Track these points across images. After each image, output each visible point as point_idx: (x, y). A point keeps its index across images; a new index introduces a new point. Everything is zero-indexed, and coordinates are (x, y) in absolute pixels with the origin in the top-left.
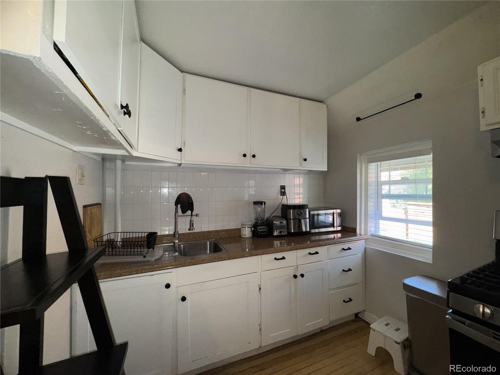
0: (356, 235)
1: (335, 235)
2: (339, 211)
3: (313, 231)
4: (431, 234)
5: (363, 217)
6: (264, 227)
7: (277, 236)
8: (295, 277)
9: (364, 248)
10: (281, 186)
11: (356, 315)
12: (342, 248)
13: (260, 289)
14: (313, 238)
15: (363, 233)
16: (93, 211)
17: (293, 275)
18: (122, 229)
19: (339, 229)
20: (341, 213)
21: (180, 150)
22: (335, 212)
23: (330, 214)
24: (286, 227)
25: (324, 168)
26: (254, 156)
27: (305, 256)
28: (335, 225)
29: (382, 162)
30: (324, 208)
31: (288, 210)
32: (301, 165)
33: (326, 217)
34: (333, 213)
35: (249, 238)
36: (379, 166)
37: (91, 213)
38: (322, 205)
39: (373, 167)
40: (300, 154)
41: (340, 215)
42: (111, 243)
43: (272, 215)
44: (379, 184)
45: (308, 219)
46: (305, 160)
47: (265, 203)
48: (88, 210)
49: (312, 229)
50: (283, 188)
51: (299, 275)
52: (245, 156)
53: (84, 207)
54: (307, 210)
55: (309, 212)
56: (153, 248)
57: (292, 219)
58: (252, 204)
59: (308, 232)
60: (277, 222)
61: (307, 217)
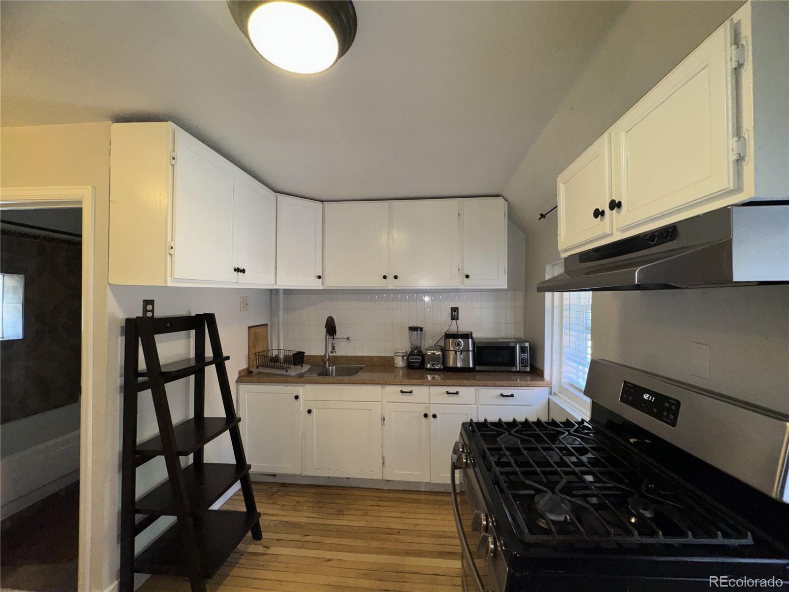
2: (525, 344)
3: (478, 368)
6: (417, 357)
7: (430, 369)
8: (426, 415)
9: (547, 398)
10: (451, 308)
12: (500, 393)
13: (384, 420)
16: (257, 331)
17: (424, 413)
18: (284, 346)
19: (526, 369)
20: (526, 347)
21: (319, 277)
24: (441, 360)
25: (503, 285)
26: (396, 277)
27: (442, 394)
28: (517, 364)
31: (447, 339)
32: (463, 283)
34: (514, 347)
40: (461, 270)
42: (276, 359)
45: (471, 352)
46: (467, 276)
47: (421, 329)
48: (253, 330)
49: (478, 365)
50: (455, 310)
51: (430, 415)
52: (385, 277)
53: (249, 328)
54: (470, 340)
55: (474, 343)
56: (302, 366)
57: (449, 351)
58: (408, 329)
59: (470, 368)
60: (429, 353)
61: (471, 349)
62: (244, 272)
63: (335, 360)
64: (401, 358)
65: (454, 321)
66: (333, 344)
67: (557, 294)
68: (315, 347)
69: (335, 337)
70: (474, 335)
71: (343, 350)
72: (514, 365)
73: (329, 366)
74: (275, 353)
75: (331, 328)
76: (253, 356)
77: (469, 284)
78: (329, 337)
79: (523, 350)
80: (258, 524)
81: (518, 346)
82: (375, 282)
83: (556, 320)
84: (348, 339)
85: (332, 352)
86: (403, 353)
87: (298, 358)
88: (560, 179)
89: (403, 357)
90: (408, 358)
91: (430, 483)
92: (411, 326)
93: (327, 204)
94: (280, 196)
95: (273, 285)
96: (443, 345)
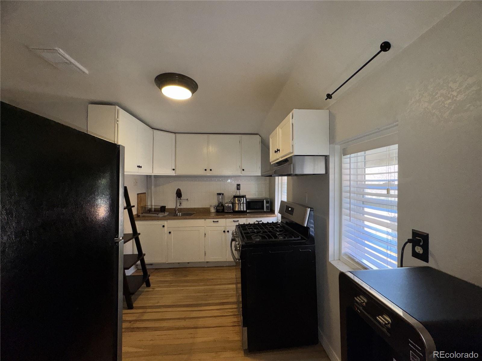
2: (268, 200)
5: (279, 204)
6: (221, 207)
7: (227, 212)
8: (224, 232)
12: (256, 220)
13: (205, 234)
16: (141, 196)
17: (224, 230)
18: (154, 204)
19: (268, 211)
21: (174, 170)
24: (232, 208)
25: (259, 174)
26: (211, 170)
27: (231, 222)
28: (265, 208)
31: (236, 198)
32: (241, 173)
34: (263, 201)
35: (214, 212)
37: (140, 196)
40: (241, 167)
42: (150, 211)
45: (245, 204)
46: (243, 170)
47: (223, 194)
48: (139, 195)
49: (248, 210)
50: (238, 185)
51: (226, 231)
52: (206, 170)
53: (138, 194)
54: (245, 198)
55: (246, 200)
56: (164, 213)
57: (235, 203)
58: (216, 194)
59: (245, 211)
60: (226, 205)
61: (245, 202)
62: (141, 168)
63: (180, 210)
64: (213, 208)
65: (238, 191)
66: (180, 202)
67: (280, 177)
68: (171, 204)
69: (181, 199)
70: (247, 197)
71: (185, 205)
72: (263, 209)
73: (178, 213)
74: (150, 207)
75: (179, 194)
76: (139, 208)
77: (244, 173)
78: (178, 199)
79: (267, 202)
80: (148, 280)
81: (265, 200)
82: (201, 172)
83: (280, 189)
84: (187, 199)
85: (180, 206)
86: (214, 205)
87: (163, 209)
88: (271, 136)
89: (214, 207)
90: (216, 208)
91: (226, 261)
92: (218, 193)
93: (178, 135)
94: (155, 131)
95: (151, 173)
96: (233, 201)
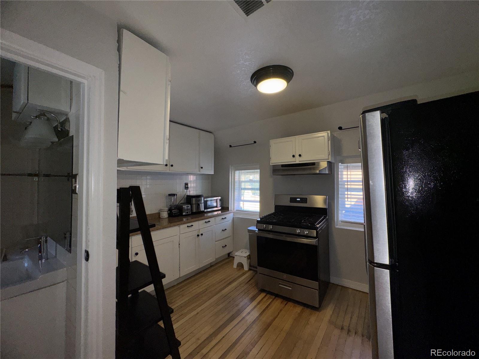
0: (229, 211)
1: (218, 212)
2: (220, 198)
3: (205, 211)
4: (259, 206)
5: (232, 201)
6: (176, 210)
7: (185, 215)
8: (198, 235)
10: (185, 183)
11: (229, 254)
12: (222, 218)
13: (179, 244)
14: (205, 215)
15: (232, 210)
19: (220, 208)
20: (221, 199)
22: (218, 199)
23: (215, 200)
24: (190, 210)
25: (212, 172)
26: (172, 166)
27: (203, 223)
28: (218, 206)
29: (242, 171)
30: (211, 196)
31: (192, 199)
32: (199, 171)
33: (211, 202)
34: (217, 199)
35: (167, 218)
36: (240, 173)
38: (210, 195)
39: (237, 173)
40: (199, 164)
41: (220, 200)
43: (180, 203)
44: (240, 182)
46: (202, 168)
47: (177, 195)
49: (205, 209)
51: (200, 234)
52: (166, 165)
54: (203, 198)
57: (194, 204)
58: (167, 196)
64: (166, 212)
65: (186, 190)
86: (167, 209)
